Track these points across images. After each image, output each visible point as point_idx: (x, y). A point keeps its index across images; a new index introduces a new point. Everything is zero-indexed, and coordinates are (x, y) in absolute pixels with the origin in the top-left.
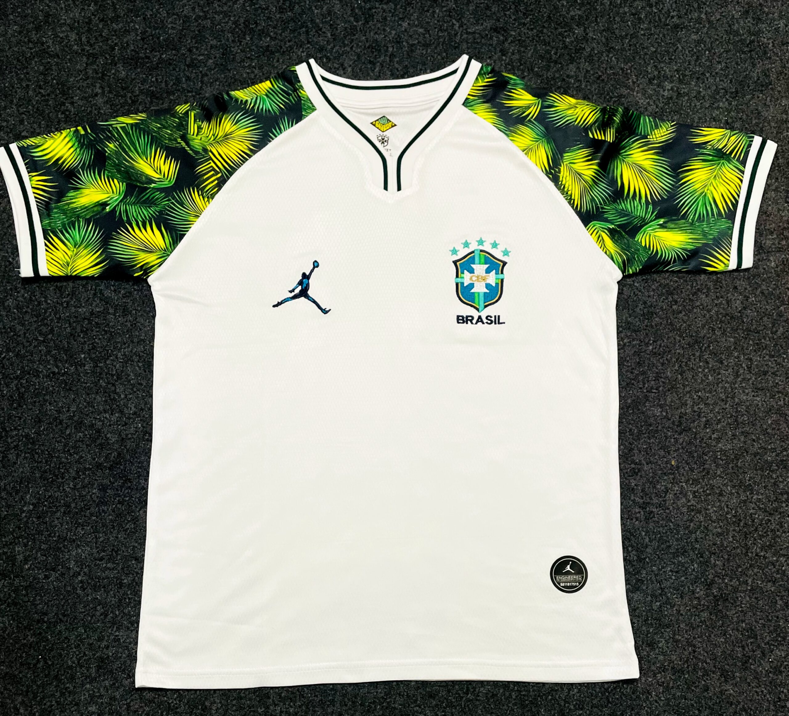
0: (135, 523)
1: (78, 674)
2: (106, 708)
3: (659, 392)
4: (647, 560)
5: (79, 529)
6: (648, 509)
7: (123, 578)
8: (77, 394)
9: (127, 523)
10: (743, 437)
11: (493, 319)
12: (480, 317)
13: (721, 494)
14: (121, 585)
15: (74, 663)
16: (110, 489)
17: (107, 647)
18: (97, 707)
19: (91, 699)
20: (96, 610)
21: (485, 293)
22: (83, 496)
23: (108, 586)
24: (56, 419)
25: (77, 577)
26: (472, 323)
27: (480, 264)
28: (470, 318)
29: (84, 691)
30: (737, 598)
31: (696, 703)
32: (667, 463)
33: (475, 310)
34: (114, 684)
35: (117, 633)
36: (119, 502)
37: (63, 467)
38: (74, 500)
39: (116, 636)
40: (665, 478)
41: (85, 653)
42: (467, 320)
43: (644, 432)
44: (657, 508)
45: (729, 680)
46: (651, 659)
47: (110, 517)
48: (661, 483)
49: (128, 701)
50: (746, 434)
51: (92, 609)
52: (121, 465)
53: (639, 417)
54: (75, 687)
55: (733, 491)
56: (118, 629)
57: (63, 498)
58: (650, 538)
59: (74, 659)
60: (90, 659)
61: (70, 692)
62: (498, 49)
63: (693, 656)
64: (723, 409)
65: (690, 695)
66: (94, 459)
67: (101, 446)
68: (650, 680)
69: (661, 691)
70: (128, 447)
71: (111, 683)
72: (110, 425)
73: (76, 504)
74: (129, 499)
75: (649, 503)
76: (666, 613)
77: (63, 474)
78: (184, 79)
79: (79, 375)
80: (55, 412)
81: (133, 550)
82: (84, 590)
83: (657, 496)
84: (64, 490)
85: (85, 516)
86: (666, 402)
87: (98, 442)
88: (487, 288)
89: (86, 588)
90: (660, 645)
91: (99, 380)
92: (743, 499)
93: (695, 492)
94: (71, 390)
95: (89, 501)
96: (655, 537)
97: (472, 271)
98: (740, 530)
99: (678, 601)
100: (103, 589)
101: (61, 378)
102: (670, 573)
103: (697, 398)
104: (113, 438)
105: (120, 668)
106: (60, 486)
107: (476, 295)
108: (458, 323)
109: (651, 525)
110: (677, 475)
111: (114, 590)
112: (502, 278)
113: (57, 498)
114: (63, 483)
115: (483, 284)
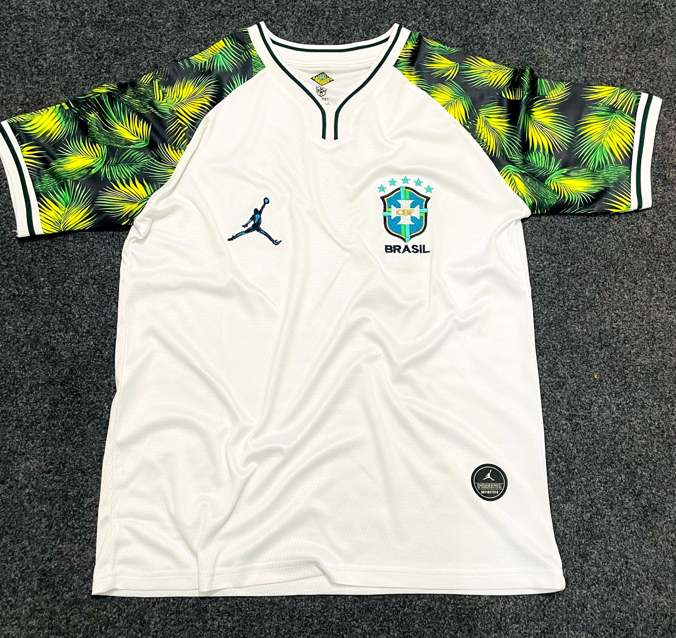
0: (82, 437)
1: (20, 587)
2: (46, 622)
3: (578, 311)
4: (576, 470)
5: (29, 443)
6: (574, 421)
7: (69, 490)
8: (35, 314)
9: (75, 437)
10: (661, 352)
11: (419, 248)
12: (406, 247)
13: (643, 407)
14: (66, 498)
15: (17, 576)
16: (61, 404)
17: (50, 560)
18: (38, 621)
19: (32, 613)
20: (41, 523)
21: (410, 225)
22: (34, 410)
23: (54, 498)
24: (13, 338)
25: (24, 490)
26: (399, 252)
27: (405, 199)
28: (398, 248)
29: (25, 604)
30: (665, 508)
31: (631, 615)
32: (589, 376)
33: (402, 240)
34: (55, 597)
35: (61, 546)
36: (69, 416)
37: (17, 382)
38: (26, 414)
39: (60, 548)
40: (589, 391)
41: (28, 566)
42: (395, 250)
43: (567, 347)
44: (582, 419)
45: (663, 592)
46: (584, 570)
47: (60, 431)
48: (585, 395)
49: (68, 615)
50: (663, 349)
51: (37, 521)
52: (73, 380)
53: (561, 334)
54: (16, 600)
55: (655, 404)
56: (62, 541)
57: (15, 412)
58: (577, 449)
59: (18, 572)
60: (33, 571)
61: (12, 606)
62: (422, 12)
63: (626, 567)
64: (640, 325)
65: (625, 608)
66: (47, 375)
67: (55, 363)
68: (585, 592)
69: (596, 603)
70: (79, 364)
71: (52, 596)
72: (64, 343)
73: (28, 419)
74: (79, 413)
75: (575, 415)
76: (597, 524)
77: (17, 389)
78: (145, 39)
79: (38, 297)
80: (13, 331)
81: (80, 462)
82: (31, 502)
83: (583, 408)
84: (17, 404)
85: (36, 430)
86: (586, 319)
87: (52, 359)
89: (33, 501)
90: (593, 556)
91: (56, 301)
92: (665, 411)
93: (618, 405)
94: (29, 310)
95: (40, 415)
96: (583, 448)
97: (398, 206)
98: (664, 441)
99: (608, 512)
100: (49, 502)
101: (21, 300)
102: (599, 484)
103: (615, 315)
104: (66, 355)
105: (62, 580)
106: (14, 400)
107: (403, 227)
108: (387, 252)
109: (578, 437)
110: (601, 388)
111: (60, 502)
112: (426, 212)
113: (10, 413)
114: (16, 398)
115: (409, 217)
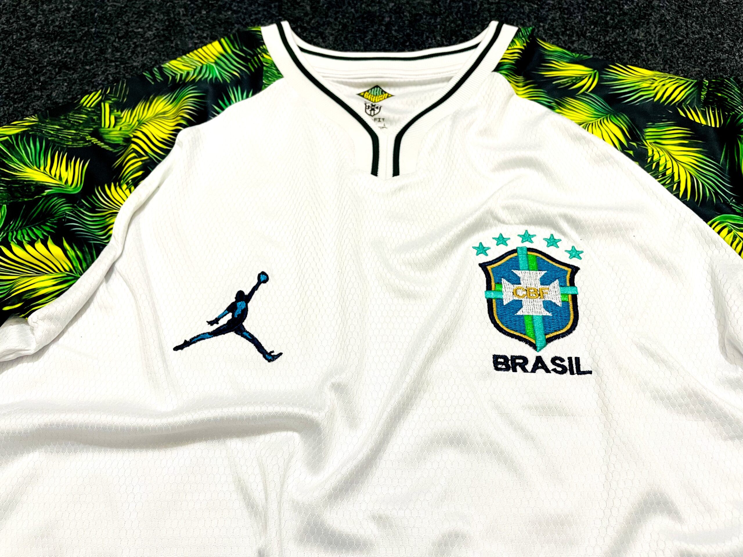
11: (566, 364)
12: (539, 359)
21: (544, 318)
26: (525, 370)
27: (529, 269)
28: (521, 361)
33: (527, 346)
42: (515, 365)
88: (546, 308)
97: (516, 281)
107: (527, 321)
108: (497, 369)
112: (574, 292)
115: (540, 302)
